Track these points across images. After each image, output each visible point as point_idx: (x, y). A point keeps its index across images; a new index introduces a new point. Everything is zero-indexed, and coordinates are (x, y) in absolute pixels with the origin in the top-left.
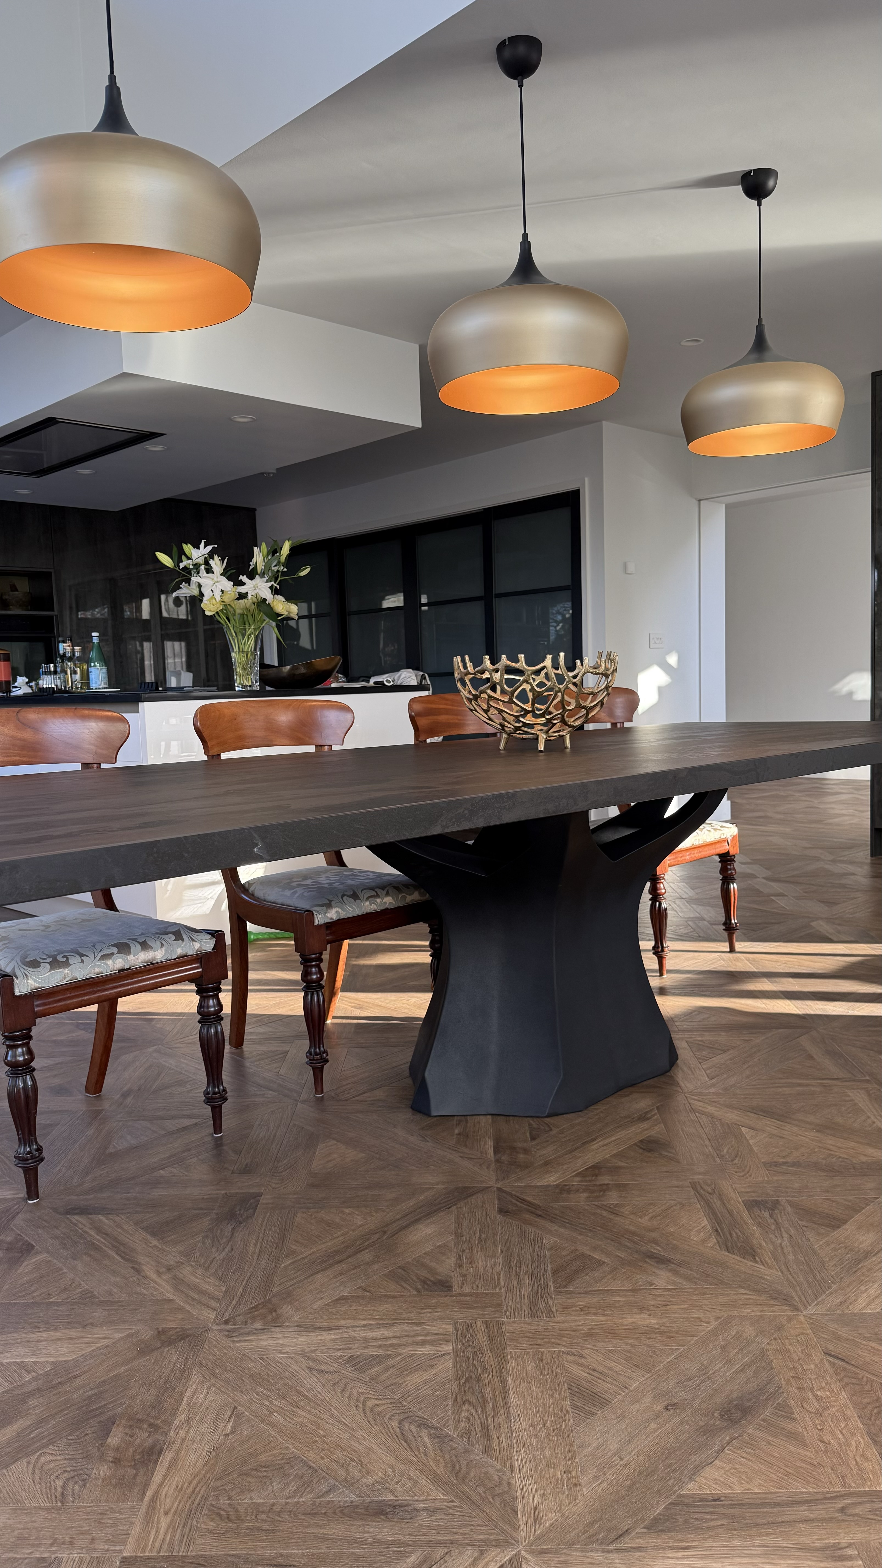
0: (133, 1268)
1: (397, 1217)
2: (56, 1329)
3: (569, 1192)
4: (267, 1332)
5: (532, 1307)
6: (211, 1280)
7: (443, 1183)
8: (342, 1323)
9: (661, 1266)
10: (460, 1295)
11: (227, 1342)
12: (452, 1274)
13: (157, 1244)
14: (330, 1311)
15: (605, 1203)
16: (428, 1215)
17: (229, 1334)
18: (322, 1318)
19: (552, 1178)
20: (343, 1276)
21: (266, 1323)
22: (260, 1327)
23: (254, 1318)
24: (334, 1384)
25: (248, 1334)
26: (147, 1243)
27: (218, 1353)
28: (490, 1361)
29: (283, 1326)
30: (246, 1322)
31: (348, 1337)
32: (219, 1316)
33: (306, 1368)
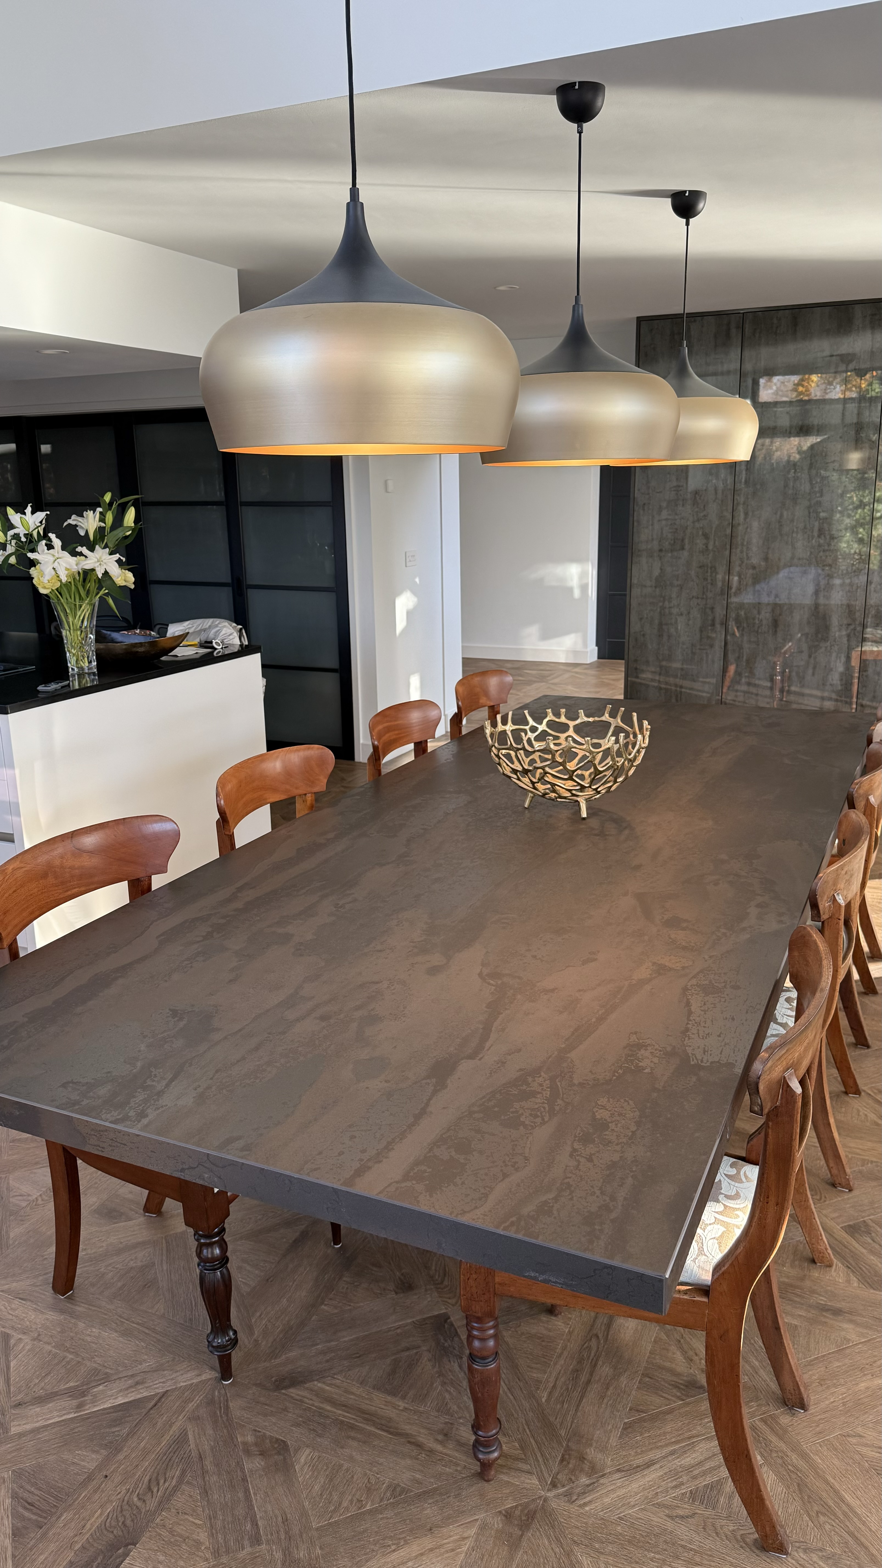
0: (409, 1442)
4: (598, 1486)
8: (651, 1455)
9: (840, 1318)
11: (574, 1508)
13: (406, 1406)
14: (630, 1444)
17: (569, 1497)
18: (630, 1455)
20: (605, 1400)
21: (589, 1476)
22: (588, 1482)
23: (572, 1471)
24: (703, 1528)
25: (584, 1493)
26: (395, 1407)
27: (579, 1525)
28: (801, 1464)
29: (605, 1474)
30: (571, 1479)
31: (670, 1471)
32: (541, 1479)
33: (665, 1518)
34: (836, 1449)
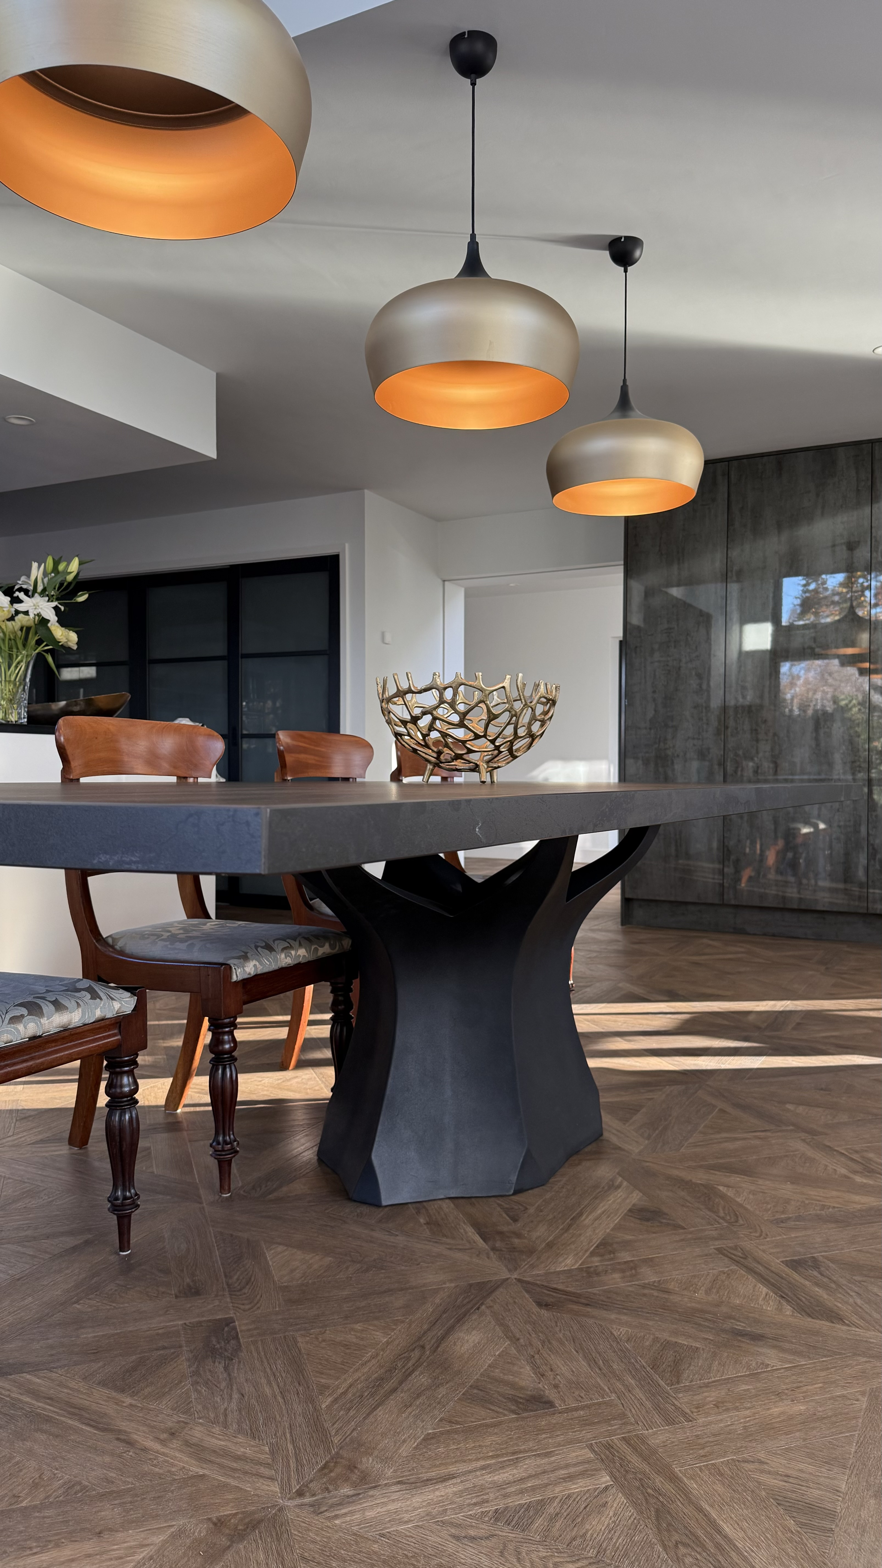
0: (118, 1439)
1: (425, 1327)
2: (57, 1546)
3: (598, 1274)
4: (364, 1498)
5: (662, 1412)
6: (241, 1439)
7: (451, 1281)
8: (452, 1469)
10: (567, 1410)
11: (318, 1521)
12: (540, 1385)
13: (134, 1402)
14: (426, 1455)
15: (646, 1281)
16: (460, 1319)
17: (316, 1508)
18: (422, 1466)
19: (568, 1261)
20: (409, 1410)
21: (355, 1486)
22: (351, 1493)
23: (333, 1481)
24: (501, 1552)
25: (340, 1504)
26: (118, 1403)
27: (318, 1539)
28: (668, 1488)
29: (379, 1485)
30: (327, 1489)
31: (474, 1487)
32: (285, 1487)
33: (450, 1538)
34: (721, 1475)
